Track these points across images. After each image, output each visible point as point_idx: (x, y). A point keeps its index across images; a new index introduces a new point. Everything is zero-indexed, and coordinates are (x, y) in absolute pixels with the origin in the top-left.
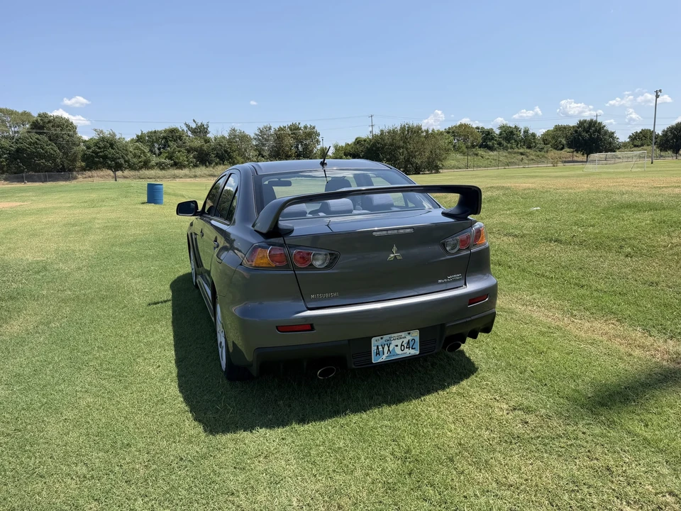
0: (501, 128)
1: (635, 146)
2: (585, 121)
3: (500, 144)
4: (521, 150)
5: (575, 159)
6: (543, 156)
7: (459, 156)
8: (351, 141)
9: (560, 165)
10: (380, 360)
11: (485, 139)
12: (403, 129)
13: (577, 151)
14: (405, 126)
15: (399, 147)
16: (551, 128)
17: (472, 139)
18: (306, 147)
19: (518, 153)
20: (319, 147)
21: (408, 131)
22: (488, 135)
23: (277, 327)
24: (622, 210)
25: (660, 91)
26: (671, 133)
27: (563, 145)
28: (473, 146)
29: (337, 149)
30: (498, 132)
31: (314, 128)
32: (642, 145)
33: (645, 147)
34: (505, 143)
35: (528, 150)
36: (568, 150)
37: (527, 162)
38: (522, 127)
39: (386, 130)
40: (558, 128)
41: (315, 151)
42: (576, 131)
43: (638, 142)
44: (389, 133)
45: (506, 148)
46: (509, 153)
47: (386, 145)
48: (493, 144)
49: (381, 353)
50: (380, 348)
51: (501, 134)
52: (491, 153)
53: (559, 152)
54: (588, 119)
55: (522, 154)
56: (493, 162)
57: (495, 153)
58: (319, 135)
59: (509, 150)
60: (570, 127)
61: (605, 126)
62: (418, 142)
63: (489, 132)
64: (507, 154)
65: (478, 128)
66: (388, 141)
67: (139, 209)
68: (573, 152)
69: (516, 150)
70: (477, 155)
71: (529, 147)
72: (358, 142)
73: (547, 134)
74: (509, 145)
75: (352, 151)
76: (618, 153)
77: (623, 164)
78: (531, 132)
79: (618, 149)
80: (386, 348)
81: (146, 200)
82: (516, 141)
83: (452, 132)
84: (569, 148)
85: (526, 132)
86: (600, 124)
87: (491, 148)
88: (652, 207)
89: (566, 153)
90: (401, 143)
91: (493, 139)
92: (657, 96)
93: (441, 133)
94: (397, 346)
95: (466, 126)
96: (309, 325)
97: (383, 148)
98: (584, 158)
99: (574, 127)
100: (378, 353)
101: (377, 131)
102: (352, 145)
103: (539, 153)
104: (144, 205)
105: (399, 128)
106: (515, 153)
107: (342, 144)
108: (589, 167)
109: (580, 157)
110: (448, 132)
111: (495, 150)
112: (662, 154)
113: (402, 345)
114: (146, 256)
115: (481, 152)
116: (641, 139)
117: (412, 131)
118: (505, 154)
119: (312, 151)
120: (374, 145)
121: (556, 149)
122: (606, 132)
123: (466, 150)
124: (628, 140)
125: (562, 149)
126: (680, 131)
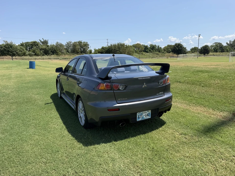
0: (150, 45)
1: (192, 52)
2: (177, 44)
3: (150, 51)
4: (157, 53)
5: (174, 56)
6: (164, 55)
7: (137, 54)
8: (100, 48)
9: (169, 58)
10: (139, 120)
11: (145, 49)
12: (118, 44)
13: (174, 53)
14: (119, 44)
15: (117, 51)
16: (166, 46)
17: (141, 49)
18: (84, 49)
19: (156, 54)
20: (89, 49)
21: (120, 45)
22: (146, 47)
23: (108, 110)
24: (198, 73)
25: (200, 35)
26: (203, 48)
27: (170, 51)
28: (141, 51)
29: (95, 50)
30: (149, 46)
31: (87, 43)
32: (194, 52)
33: (195, 53)
34: (151, 50)
35: (159, 53)
36: (172, 53)
37: (159, 57)
38: (157, 45)
39: (113, 44)
40: (168, 46)
41: (87, 51)
42: (174, 47)
43: (193, 51)
44: (114, 45)
45: (152, 52)
46: (153, 54)
47: (113, 50)
48: (148, 50)
49: (140, 118)
50: (139, 116)
51: (150, 47)
52: (147, 54)
53: (169, 54)
54: (178, 43)
55: (157, 54)
56: (148, 56)
57: (148, 54)
58: (89, 45)
59: (153, 53)
60: (172, 45)
61: (183, 45)
62: (123, 49)
63: (146, 46)
64: (152, 54)
65: (143, 45)
66: (113, 48)
67: (27, 70)
68: (173, 54)
69: (155, 53)
70: (142, 54)
71: (159, 52)
72: (103, 48)
73: (165, 48)
74: (153, 51)
75: (101, 51)
76: (187, 54)
77: (189, 58)
78: (160, 47)
79: (187, 53)
80: (141, 116)
81: (29, 67)
82: (155, 50)
83: (135, 46)
84: (172, 52)
85: (158, 47)
86: (181, 45)
87: (147, 52)
88: (207, 72)
89: (171, 54)
90: (118, 49)
91: (148, 49)
92: (199, 36)
93: (131, 46)
94: (144, 115)
95: (139, 44)
96: (118, 109)
97: (112, 51)
98: (177, 56)
99: (173, 45)
100: (139, 118)
101: (109, 45)
102: (101, 49)
103: (162, 54)
104: (28, 69)
105: (117, 44)
106: (155, 54)
107: (97, 49)
108: (178, 59)
109: (175, 55)
110: (133, 46)
111: (148, 52)
112: (201, 55)
113: (146, 115)
114: (37, 87)
115: (144, 53)
116: (194, 50)
117: (121, 45)
118: (151, 54)
119: (86, 51)
120: (109, 49)
121: (168, 53)
122: (183, 47)
123: (139, 52)
124: (190, 50)
125: (170, 53)
126: (206, 48)
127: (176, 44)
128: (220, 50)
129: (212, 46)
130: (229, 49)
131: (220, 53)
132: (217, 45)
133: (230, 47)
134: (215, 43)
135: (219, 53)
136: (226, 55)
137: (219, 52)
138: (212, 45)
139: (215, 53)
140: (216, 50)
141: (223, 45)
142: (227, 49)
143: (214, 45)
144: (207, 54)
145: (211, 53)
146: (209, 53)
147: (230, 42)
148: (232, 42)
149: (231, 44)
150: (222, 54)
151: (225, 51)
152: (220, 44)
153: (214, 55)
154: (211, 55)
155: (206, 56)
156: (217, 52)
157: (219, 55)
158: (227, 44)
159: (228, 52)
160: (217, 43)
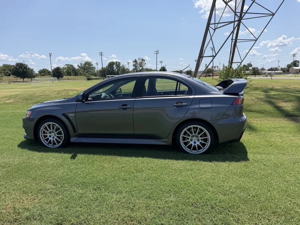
1: (42, 75)
5: (18, 80)
6: (1, 79)
9: (12, 83)
13: (18, 77)
16: (2, 65)
25: (51, 54)
26: (56, 71)
32: (44, 75)
33: (46, 76)
40: (5, 66)
53: (8, 77)
54: (20, 62)
60: (11, 65)
61: (27, 65)
68: (16, 77)
76: (36, 78)
79: (36, 76)
84: (13, 75)
86: (25, 65)
89: (12, 77)
92: (50, 56)
98: (22, 80)
99: (14, 66)
109: (20, 79)
116: (44, 73)
121: (6, 75)
122: (29, 69)
124: (38, 73)
125: (9, 75)
126: (58, 70)
127: (17, 64)
128: (73, 74)
129: (64, 69)
130: (82, 72)
131: (75, 76)
132: (69, 67)
133: (82, 70)
134: (66, 65)
135: (73, 77)
136: (80, 79)
137: (73, 75)
138: (63, 67)
139: (69, 77)
140: (69, 74)
141: (75, 68)
142: (80, 72)
143: (66, 67)
144: (61, 78)
145: (65, 77)
146: (63, 76)
147: (81, 64)
148: (83, 64)
149: (83, 67)
150: (76, 77)
151: (79, 74)
152: (72, 66)
153: (69, 79)
154: (65, 79)
155: (60, 80)
156: (71, 75)
157: (74, 79)
158: (79, 66)
159: (81, 75)
160: (69, 64)
